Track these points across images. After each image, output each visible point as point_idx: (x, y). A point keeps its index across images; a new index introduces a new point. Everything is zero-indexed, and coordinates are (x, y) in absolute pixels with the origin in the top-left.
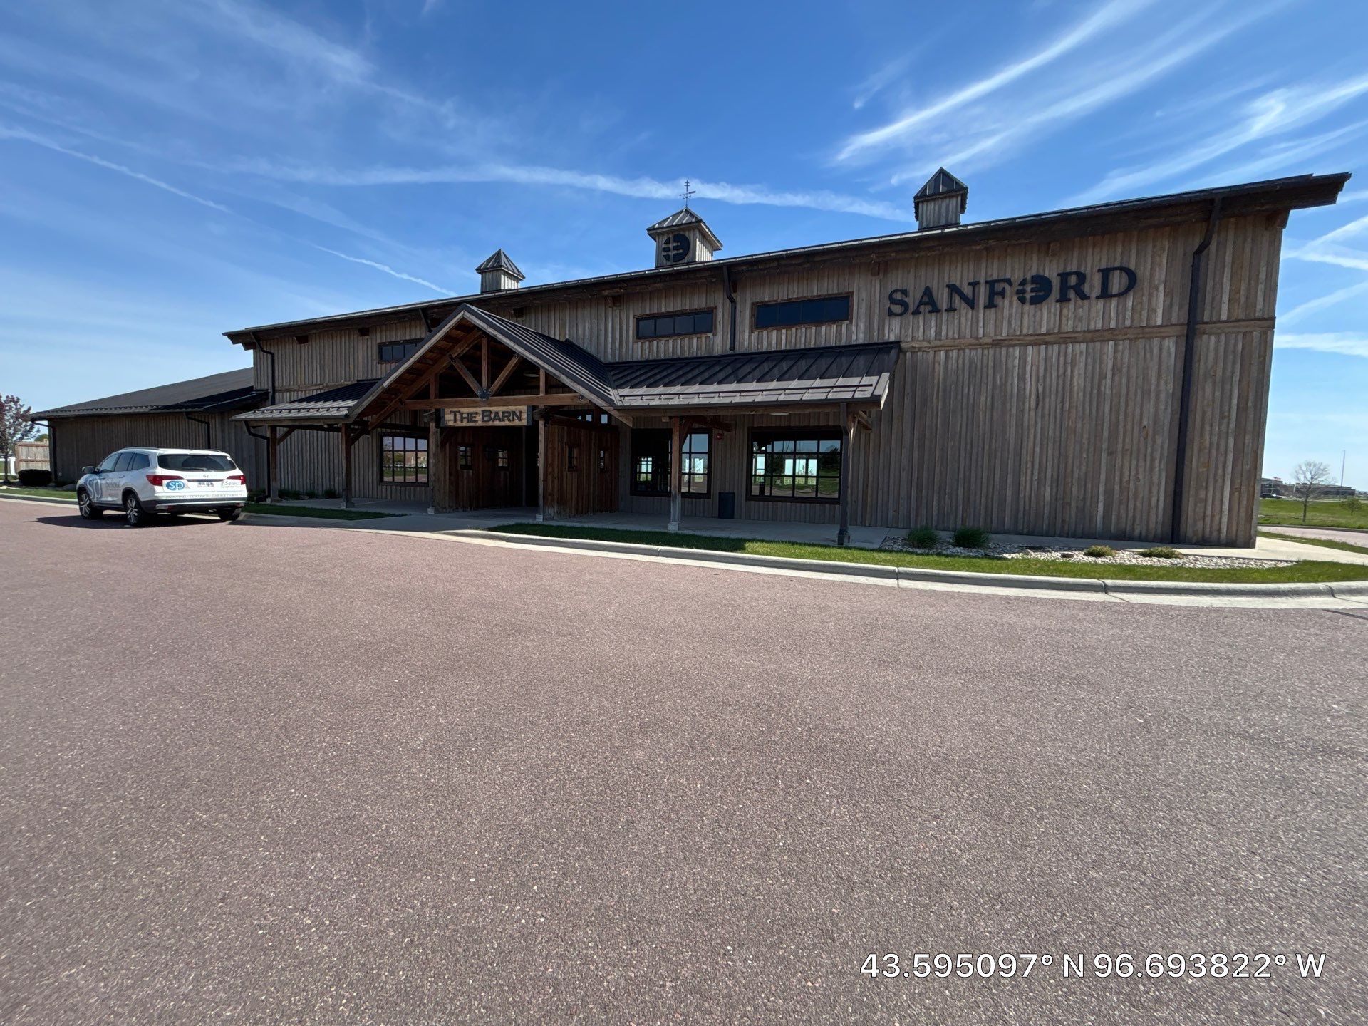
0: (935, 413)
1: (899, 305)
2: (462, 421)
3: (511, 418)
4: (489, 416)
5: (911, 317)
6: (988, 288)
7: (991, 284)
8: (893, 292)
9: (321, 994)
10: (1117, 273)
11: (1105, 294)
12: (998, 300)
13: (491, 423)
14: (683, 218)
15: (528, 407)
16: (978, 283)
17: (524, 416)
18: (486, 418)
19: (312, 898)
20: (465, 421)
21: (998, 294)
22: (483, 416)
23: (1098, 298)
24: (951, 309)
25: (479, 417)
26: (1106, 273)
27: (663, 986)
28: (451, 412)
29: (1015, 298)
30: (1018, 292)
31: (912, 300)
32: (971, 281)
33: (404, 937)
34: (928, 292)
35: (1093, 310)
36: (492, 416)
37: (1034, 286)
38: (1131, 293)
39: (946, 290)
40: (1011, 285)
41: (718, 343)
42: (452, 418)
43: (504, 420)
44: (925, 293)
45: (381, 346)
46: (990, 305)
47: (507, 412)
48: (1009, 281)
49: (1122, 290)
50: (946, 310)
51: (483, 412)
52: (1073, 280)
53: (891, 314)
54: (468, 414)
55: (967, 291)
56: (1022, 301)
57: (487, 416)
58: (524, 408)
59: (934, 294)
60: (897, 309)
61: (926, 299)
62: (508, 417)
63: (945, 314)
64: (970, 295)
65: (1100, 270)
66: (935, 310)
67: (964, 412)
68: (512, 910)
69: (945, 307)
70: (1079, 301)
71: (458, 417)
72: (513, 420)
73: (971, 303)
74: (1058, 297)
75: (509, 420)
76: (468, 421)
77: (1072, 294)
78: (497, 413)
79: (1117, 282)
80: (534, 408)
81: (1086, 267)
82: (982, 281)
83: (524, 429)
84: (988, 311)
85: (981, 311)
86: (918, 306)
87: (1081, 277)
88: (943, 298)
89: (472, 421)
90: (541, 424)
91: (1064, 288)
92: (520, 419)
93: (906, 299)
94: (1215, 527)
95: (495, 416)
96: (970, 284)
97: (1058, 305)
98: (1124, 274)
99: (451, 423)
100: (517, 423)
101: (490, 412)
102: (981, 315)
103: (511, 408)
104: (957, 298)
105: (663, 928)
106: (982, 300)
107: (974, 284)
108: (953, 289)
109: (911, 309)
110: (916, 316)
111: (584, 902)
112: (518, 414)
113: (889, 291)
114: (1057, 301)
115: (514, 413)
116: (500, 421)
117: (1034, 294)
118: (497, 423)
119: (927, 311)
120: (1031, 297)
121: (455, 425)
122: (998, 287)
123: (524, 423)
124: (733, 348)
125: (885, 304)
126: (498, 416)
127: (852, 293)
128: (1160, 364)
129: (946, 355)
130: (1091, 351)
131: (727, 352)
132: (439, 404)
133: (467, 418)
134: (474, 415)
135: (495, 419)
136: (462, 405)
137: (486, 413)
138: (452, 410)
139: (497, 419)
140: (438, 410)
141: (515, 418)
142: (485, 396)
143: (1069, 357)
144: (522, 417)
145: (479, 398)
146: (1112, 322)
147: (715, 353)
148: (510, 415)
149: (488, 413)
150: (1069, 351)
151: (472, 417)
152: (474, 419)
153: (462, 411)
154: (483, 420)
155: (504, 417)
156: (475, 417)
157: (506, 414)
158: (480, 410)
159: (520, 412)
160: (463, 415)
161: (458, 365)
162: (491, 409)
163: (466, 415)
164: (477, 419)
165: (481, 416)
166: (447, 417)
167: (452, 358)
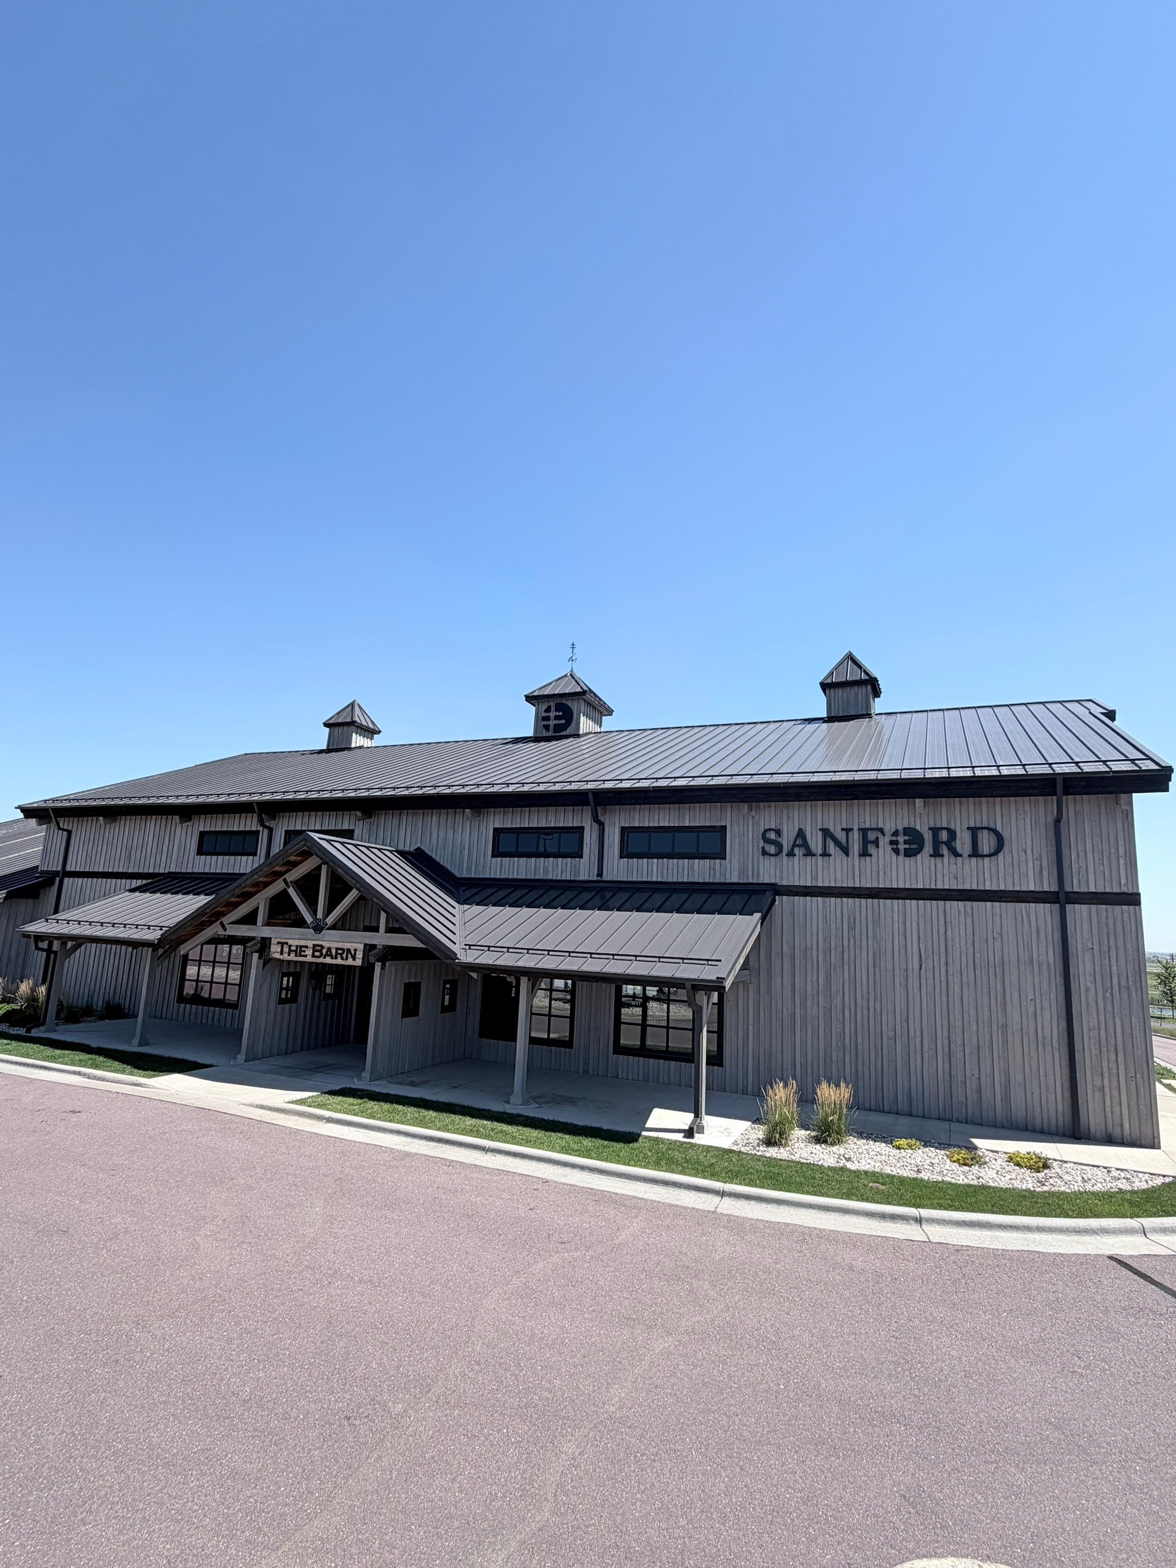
0: (815, 966)
2: (289, 955)
3: (344, 955)
4: (321, 951)
5: (785, 858)
6: (861, 835)
7: (864, 831)
8: (766, 831)
9: (209, 1541)
10: (985, 832)
11: (975, 853)
12: (871, 849)
13: (321, 960)
14: (566, 686)
15: (365, 945)
16: (852, 829)
17: (360, 955)
18: (317, 954)
19: (196, 1496)
20: (293, 955)
21: (871, 842)
22: (314, 951)
23: (969, 856)
24: (825, 854)
25: (309, 952)
26: (974, 831)
27: (374, 1543)
28: (278, 943)
29: (889, 848)
30: (892, 843)
31: (786, 842)
32: (845, 826)
33: (247, 1516)
34: (801, 834)
35: (967, 867)
36: (324, 951)
37: (907, 838)
38: (1001, 856)
39: (820, 834)
40: (884, 834)
41: (585, 868)
42: (279, 950)
43: (336, 958)
44: (798, 835)
45: (202, 834)
46: (864, 853)
47: (343, 950)
48: (881, 830)
49: (992, 851)
50: (820, 855)
51: (314, 946)
52: (944, 836)
53: (764, 853)
54: (297, 946)
55: (841, 836)
56: (896, 851)
57: (317, 951)
58: (362, 946)
60: (772, 849)
61: (799, 842)
62: (341, 955)
64: (844, 841)
65: (968, 828)
66: (809, 853)
67: (846, 968)
68: (303, 1505)
69: (820, 852)
70: (953, 859)
71: (286, 949)
72: (347, 959)
73: (846, 851)
74: (932, 852)
75: (342, 958)
76: (296, 956)
77: (945, 850)
78: (329, 949)
79: (986, 843)
80: (373, 947)
81: (955, 824)
82: (856, 828)
83: (357, 970)
84: (862, 859)
86: (793, 849)
87: (952, 834)
88: (816, 842)
89: (301, 955)
90: (378, 966)
91: (936, 843)
92: (354, 958)
93: (780, 840)
94: (1117, 1121)
95: (327, 952)
96: (843, 829)
97: (932, 859)
99: (277, 956)
100: (350, 962)
101: (322, 947)
102: (856, 863)
103: (346, 946)
105: (382, 1517)
106: (856, 848)
107: (848, 831)
108: (826, 833)
109: (785, 851)
110: (791, 857)
111: (343, 1502)
112: (353, 952)
113: (762, 830)
114: (931, 856)
115: (349, 950)
116: (332, 958)
117: (907, 846)
118: (328, 960)
119: (801, 854)
120: (905, 849)
121: (281, 957)
122: (872, 836)
123: (358, 962)
124: (600, 874)
125: (758, 843)
126: (331, 952)
127: (726, 826)
128: (1038, 931)
129: (824, 903)
130: (969, 911)
131: (595, 878)
132: (266, 932)
133: (296, 951)
134: (303, 949)
135: (327, 955)
136: (292, 936)
137: (317, 948)
138: (280, 940)
139: (328, 956)
140: (263, 939)
141: (349, 956)
142: (318, 928)
143: (948, 916)
144: (357, 956)
145: (312, 930)
146: (987, 883)
147: (582, 878)
148: (343, 953)
149: (319, 948)
150: (948, 909)
151: (301, 951)
152: (303, 953)
153: (290, 942)
154: (313, 956)
155: (337, 953)
156: (304, 951)
157: (340, 952)
158: (310, 944)
159: (356, 951)
160: (292, 948)
161: (291, 892)
162: (323, 943)
163: (295, 948)
164: (306, 953)
165: (311, 951)
166: (273, 948)
167: (286, 883)
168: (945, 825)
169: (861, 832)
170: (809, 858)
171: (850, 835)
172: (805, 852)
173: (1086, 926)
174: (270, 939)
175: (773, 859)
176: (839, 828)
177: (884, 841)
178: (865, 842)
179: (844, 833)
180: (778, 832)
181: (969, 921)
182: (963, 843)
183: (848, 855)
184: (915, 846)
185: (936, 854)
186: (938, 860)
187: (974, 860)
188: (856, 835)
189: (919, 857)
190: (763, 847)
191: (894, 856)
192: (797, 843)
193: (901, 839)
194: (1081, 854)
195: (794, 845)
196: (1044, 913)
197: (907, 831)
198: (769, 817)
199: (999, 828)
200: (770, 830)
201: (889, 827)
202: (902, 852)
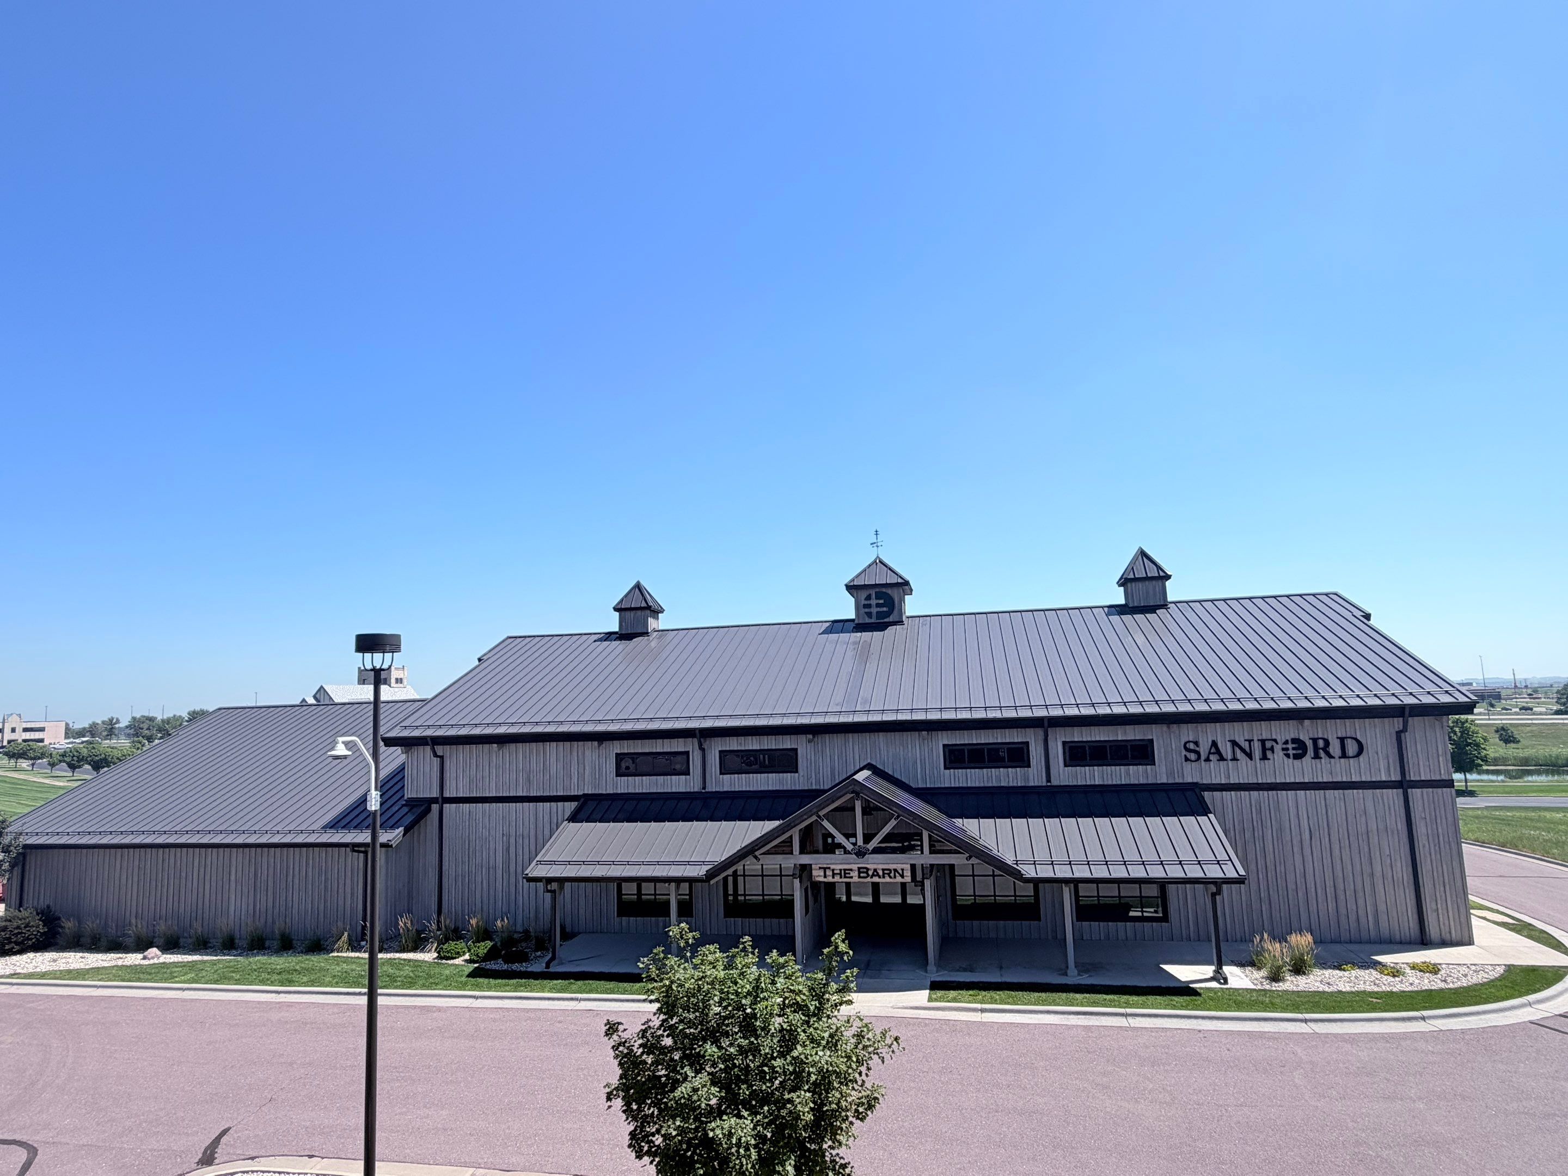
1: (1192, 752)
2: (833, 877)
3: (892, 875)
4: (867, 873)
5: (1203, 763)
7: (1263, 742)
8: (1186, 743)
10: (1349, 740)
11: (1344, 755)
12: (1269, 754)
13: (868, 880)
14: (888, 579)
15: (912, 865)
17: (908, 874)
18: (862, 875)
20: (837, 877)
21: (1269, 749)
22: (860, 873)
23: (1340, 758)
24: (1235, 759)
25: (854, 874)
26: (1342, 740)
28: (820, 868)
29: (1281, 753)
30: (1283, 749)
31: (1204, 749)
32: (1247, 738)
34: (1214, 744)
35: (1338, 765)
36: (870, 873)
37: (1294, 746)
38: (1361, 758)
39: (1229, 744)
40: (1277, 743)
41: (1033, 776)
42: (822, 874)
43: (884, 877)
45: (619, 756)
47: (890, 870)
48: (1275, 741)
50: (1231, 760)
51: (859, 868)
52: (1321, 744)
53: (1187, 759)
54: (841, 870)
55: (1246, 746)
56: (1288, 756)
57: (863, 872)
58: (908, 867)
59: (1220, 745)
60: (1193, 756)
62: (889, 874)
63: (1230, 763)
64: (1248, 750)
65: (1338, 738)
66: (1222, 759)
69: (1230, 757)
71: (829, 873)
72: (895, 877)
73: (1250, 756)
74: (1313, 756)
75: (890, 877)
76: (841, 877)
77: (1322, 753)
78: (875, 870)
79: (1352, 748)
80: (919, 866)
81: (1329, 735)
85: (1258, 761)
86: (1208, 757)
87: (1327, 743)
88: (1226, 750)
89: (845, 877)
92: (902, 876)
94: (1447, 930)
95: (873, 873)
98: (1354, 741)
99: (822, 879)
100: (899, 879)
101: (868, 869)
102: (1258, 765)
103: (892, 867)
104: (1238, 751)
106: (1257, 753)
107: (1250, 741)
108: (1234, 743)
109: (1203, 758)
112: (901, 872)
113: (1183, 743)
115: (895, 870)
116: (880, 877)
117: (1294, 752)
118: (876, 879)
119: (1215, 760)
121: (825, 880)
123: (907, 880)
124: (1049, 780)
125: (1181, 752)
126: (878, 873)
127: (1152, 740)
128: (1389, 808)
129: (1236, 795)
130: (1342, 796)
131: (1044, 784)
133: (840, 874)
134: (847, 872)
135: (873, 876)
136: (833, 861)
137: (862, 870)
138: (821, 866)
139: (876, 876)
140: (803, 866)
141: (897, 874)
142: (861, 853)
143: (1327, 801)
144: (905, 875)
145: (854, 856)
146: (1353, 777)
147: (1031, 784)
148: (891, 872)
149: (865, 870)
150: (1327, 796)
151: (845, 874)
152: (848, 875)
153: (832, 867)
154: (860, 877)
155: (884, 874)
157: (886, 872)
158: (855, 867)
159: (903, 870)
160: (835, 872)
161: (826, 824)
162: (868, 866)
163: (838, 872)
164: (851, 875)
165: (857, 873)
166: (815, 873)
167: (819, 817)
168: (1320, 736)
169: (1260, 743)
170: (1221, 763)
171: (1252, 743)
172: (1218, 758)
173: (1420, 803)
174: (811, 865)
175: (1193, 764)
176: (1242, 739)
177: (1278, 748)
178: (1264, 750)
179: (1247, 743)
180: (1196, 743)
181: (1342, 804)
182: (1335, 749)
183: (1251, 759)
184: (1300, 752)
185: (1317, 756)
186: (1318, 761)
187: (1342, 760)
188: (1257, 747)
189: (1304, 759)
190: (1185, 756)
191: (1285, 759)
192: (1212, 751)
193: (1290, 746)
194: (1415, 754)
195: (1210, 753)
196: (1393, 796)
197: (1294, 741)
198: (1187, 733)
199: (1359, 738)
200: (1189, 742)
201: (1280, 739)
202: (1291, 756)
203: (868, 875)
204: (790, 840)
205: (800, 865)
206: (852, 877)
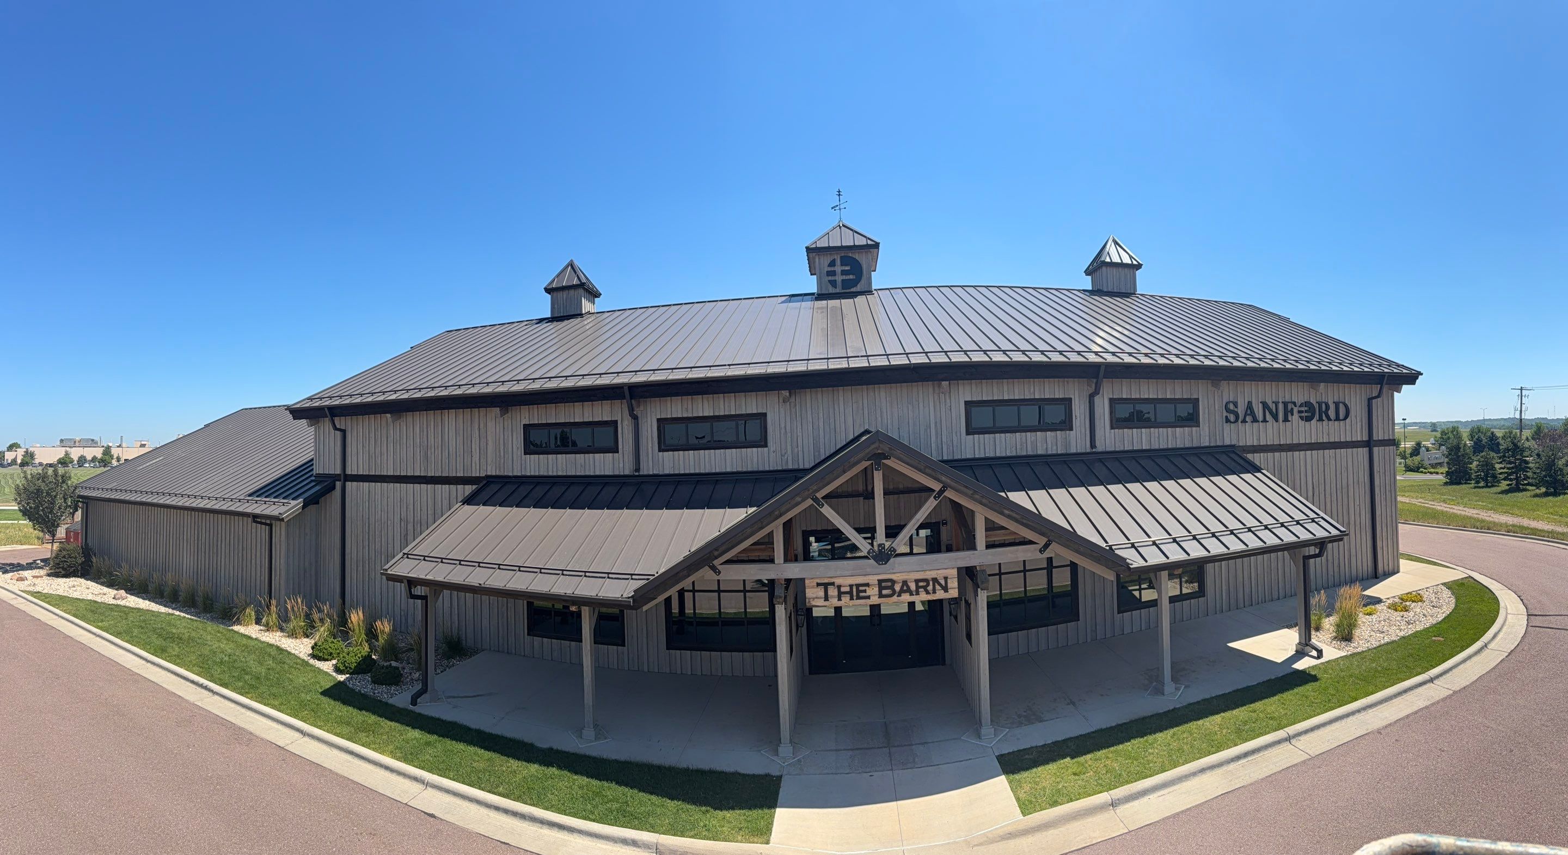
2: (840, 599)
3: (930, 588)
4: (892, 588)
13: (895, 599)
15: (959, 569)
17: (953, 584)
18: (885, 592)
20: (843, 598)
22: (881, 588)
25: (873, 592)
28: (818, 585)
36: (897, 588)
42: (822, 594)
43: (918, 593)
47: (927, 580)
51: (880, 581)
54: (851, 586)
57: (886, 588)
58: (954, 572)
62: (925, 588)
71: (833, 592)
72: (934, 592)
75: (928, 593)
76: (852, 599)
78: (905, 583)
80: (970, 569)
81: (1328, 400)
89: (859, 598)
90: (982, 594)
92: (945, 589)
95: (902, 587)
99: (821, 603)
100: (940, 595)
101: (893, 582)
103: (930, 575)
112: (943, 582)
113: (1223, 402)
115: (935, 580)
116: (911, 594)
118: (906, 597)
121: (827, 604)
123: (954, 593)
125: (1222, 413)
126: (908, 587)
127: (1199, 399)
132: (794, 570)
133: (850, 593)
134: (861, 588)
135: (902, 591)
136: (839, 573)
137: (883, 584)
138: (819, 581)
139: (905, 592)
140: (788, 581)
141: (938, 587)
142: (883, 556)
143: (1324, 459)
144: (949, 585)
145: (872, 561)
148: (928, 585)
149: (889, 584)
151: (858, 591)
152: (862, 594)
153: (838, 581)
154: (881, 596)
155: (918, 587)
156: (865, 591)
157: (921, 584)
158: (873, 579)
159: (946, 578)
160: (843, 589)
161: (827, 511)
162: (893, 577)
163: (848, 589)
164: (868, 594)
165: (876, 589)
166: (810, 593)
167: (815, 500)
173: (1378, 458)
174: (803, 580)
196: (1364, 453)
198: (1228, 391)
199: (1347, 402)
201: (1298, 401)
203: (894, 592)
204: (768, 541)
205: (786, 580)
206: (868, 597)
